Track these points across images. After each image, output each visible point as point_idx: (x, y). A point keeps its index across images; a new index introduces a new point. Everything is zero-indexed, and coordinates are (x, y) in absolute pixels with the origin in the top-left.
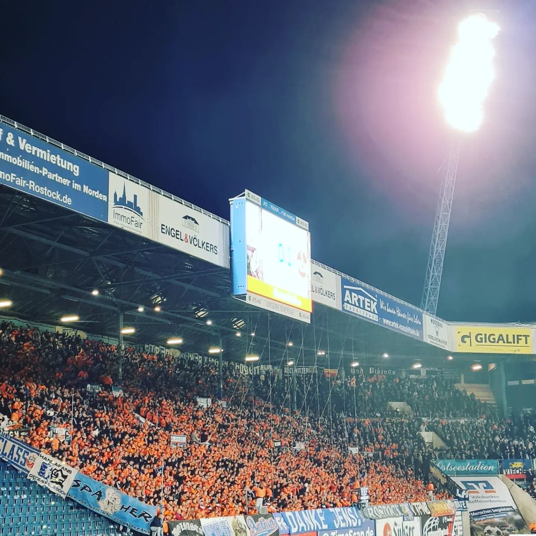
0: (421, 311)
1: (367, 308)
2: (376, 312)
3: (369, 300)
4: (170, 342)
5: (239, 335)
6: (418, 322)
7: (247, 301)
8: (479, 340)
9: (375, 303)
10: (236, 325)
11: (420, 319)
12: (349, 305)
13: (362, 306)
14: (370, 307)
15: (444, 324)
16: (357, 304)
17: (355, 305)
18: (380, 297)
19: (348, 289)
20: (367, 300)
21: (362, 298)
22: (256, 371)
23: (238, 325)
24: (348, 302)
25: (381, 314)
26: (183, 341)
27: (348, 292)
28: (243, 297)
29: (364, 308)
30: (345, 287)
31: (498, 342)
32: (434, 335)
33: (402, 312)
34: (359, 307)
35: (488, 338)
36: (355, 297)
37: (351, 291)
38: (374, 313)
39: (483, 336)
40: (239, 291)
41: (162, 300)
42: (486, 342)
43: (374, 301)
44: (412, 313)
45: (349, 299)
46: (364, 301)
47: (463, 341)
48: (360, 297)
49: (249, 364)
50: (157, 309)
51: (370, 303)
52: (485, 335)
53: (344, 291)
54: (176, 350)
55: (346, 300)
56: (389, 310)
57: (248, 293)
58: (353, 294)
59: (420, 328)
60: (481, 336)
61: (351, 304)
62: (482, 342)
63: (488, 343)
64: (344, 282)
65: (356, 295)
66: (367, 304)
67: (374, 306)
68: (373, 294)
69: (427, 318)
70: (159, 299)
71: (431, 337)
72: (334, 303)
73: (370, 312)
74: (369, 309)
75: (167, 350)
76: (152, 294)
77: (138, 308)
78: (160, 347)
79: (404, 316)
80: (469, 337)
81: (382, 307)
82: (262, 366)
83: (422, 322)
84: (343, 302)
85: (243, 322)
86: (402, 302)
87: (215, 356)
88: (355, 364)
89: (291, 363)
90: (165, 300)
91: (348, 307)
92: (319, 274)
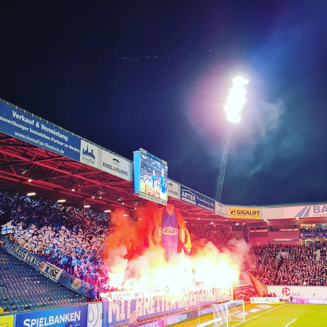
0: (214, 200)
1: (191, 199)
2: (195, 201)
3: (192, 196)
4: (105, 211)
5: (136, 209)
6: (213, 205)
7: (140, 196)
8: (239, 213)
9: (195, 197)
10: (134, 204)
11: (214, 204)
12: (183, 198)
13: (189, 198)
14: (192, 199)
15: (224, 206)
16: (187, 198)
17: (186, 198)
18: (197, 194)
19: (183, 191)
20: (191, 196)
21: (189, 195)
24: (183, 196)
25: (197, 202)
27: (183, 192)
28: (138, 194)
29: (190, 199)
30: (182, 190)
31: (246, 214)
32: (220, 211)
33: (206, 201)
34: (188, 199)
35: (242, 212)
36: (186, 194)
38: (194, 201)
39: (240, 212)
40: (137, 192)
42: (241, 214)
43: (194, 196)
44: (211, 201)
45: (184, 195)
46: (190, 196)
47: (232, 213)
48: (188, 194)
50: (100, 198)
51: (193, 197)
52: (241, 211)
53: (181, 192)
55: (182, 196)
56: (200, 200)
57: (140, 193)
58: (186, 193)
59: (213, 208)
60: (239, 211)
61: (185, 197)
62: (239, 214)
63: (242, 214)
64: (182, 188)
65: (187, 194)
66: (191, 197)
67: (194, 198)
68: (194, 193)
69: (217, 204)
70: (101, 193)
71: (218, 212)
72: (177, 197)
74: (192, 200)
76: (98, 190)
77: (92, 197)
79: (207, 202)
80: (235, 212)
81: (197, 198)
83: (214, 205)
84: (181, 196)
85: (138, 203)
86: (206, 197)
90: (104, 193)
91: (183, 199)
92: (171, 184)
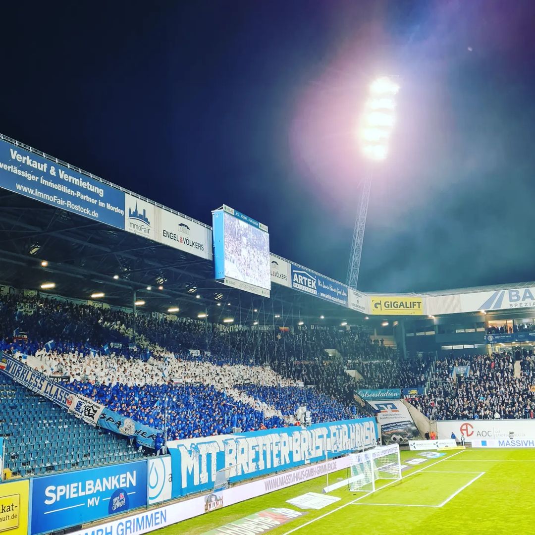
0: (346, 286)
1: (309, 285)
2: (316, 288)
3: (311, 280)
4: (170, 310)
5: (219, 305)
6: (344, 294)
7: (225, 284)
8: (387, 306)
9: (315, 282)
10: (217, 297)
11: (346, 292)
13: (305, 284)
14: (311, 285)
15: (363, 295)
16: (302, 283)
17: (301, 284)
18: (318, 278)
19: (296, 273)
20: (309, 280)
21: (305, 279)
22: (232, 329)
23: (218, 297)
24: (296, 282)
25: (319, 289)
26: (180, 309)
27: (295, 275)
28: (223, 281)
29: (307, 286)
30: (294, 271)
31: (400, 307)
32: (356, 303)
33: (333, 288)
34: (304, 285)
35: (393, 305)
37: (298, 274)
38: (314, 289)
40: (219, 277)
41: (164, 280)
42: (391, 307)
44: (341, 288)
45: (297, 280)
46: (307, 281)
47: (376, 307)
48: (304, 278)
49: (226, 324)
50: (161, 288)
51: (311, 282)
52: (391, 302)
53: (293, 274)
54: (174, 316)
55: (294, 280)
56: (324, 287)
57: (225, 278)
58: (300, 276)
59: (345, 298)
60: (388, 303)
61: (298, 283)
62: (389, 307)
63: (393, 308)
64: (293, 268)
65: (301, 277)
66: (309, 283)
67: (314, 284)
68: (313, 275)
69: (351, 291)
70: (162, 280)
71: (353, 304)
72: (286, 283)
73: (312, 288)
74: (310, 286)
75: (168, 316)
76: (157, 277)
77: (147, 287)
78: (163, 314)
79: (335, 290)
80: (380, 304)
81: (319, 284)
82: (235, 325)
83: (347, 294)
84: (292, 282)
85: (222, 295)
86: (333, 281)
87: (202, 319)
88: (301, 323)
89: (256, 323)
90: (166, 281)
91: (296, 285)
92: (276, 262)
